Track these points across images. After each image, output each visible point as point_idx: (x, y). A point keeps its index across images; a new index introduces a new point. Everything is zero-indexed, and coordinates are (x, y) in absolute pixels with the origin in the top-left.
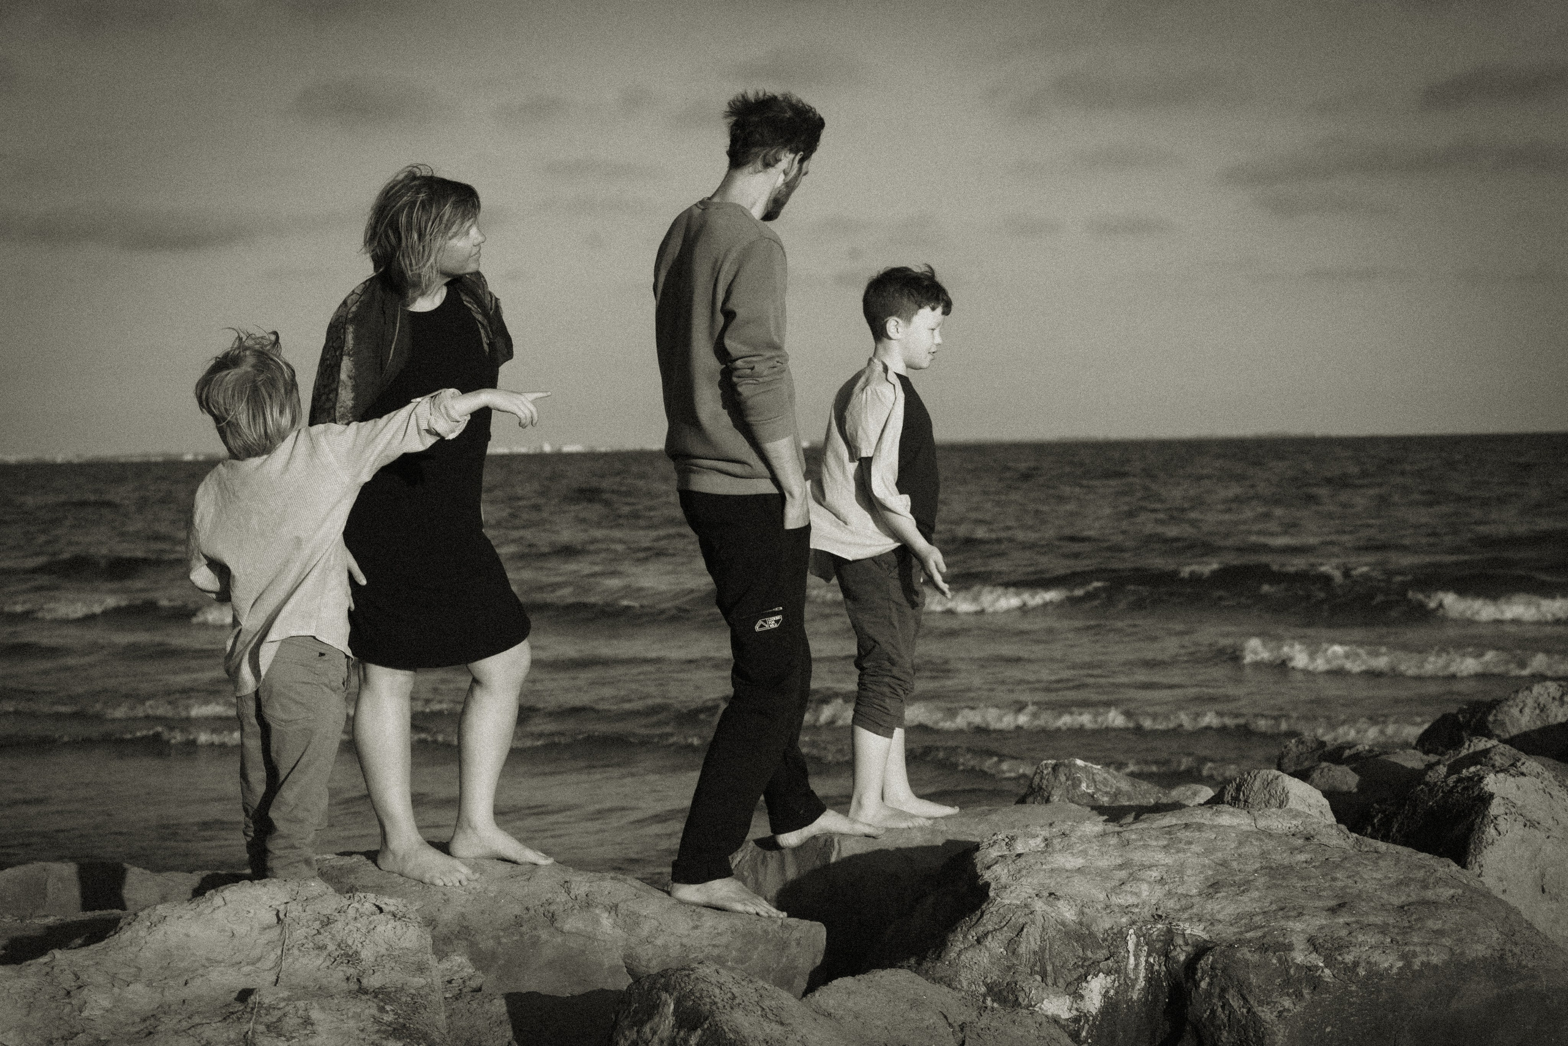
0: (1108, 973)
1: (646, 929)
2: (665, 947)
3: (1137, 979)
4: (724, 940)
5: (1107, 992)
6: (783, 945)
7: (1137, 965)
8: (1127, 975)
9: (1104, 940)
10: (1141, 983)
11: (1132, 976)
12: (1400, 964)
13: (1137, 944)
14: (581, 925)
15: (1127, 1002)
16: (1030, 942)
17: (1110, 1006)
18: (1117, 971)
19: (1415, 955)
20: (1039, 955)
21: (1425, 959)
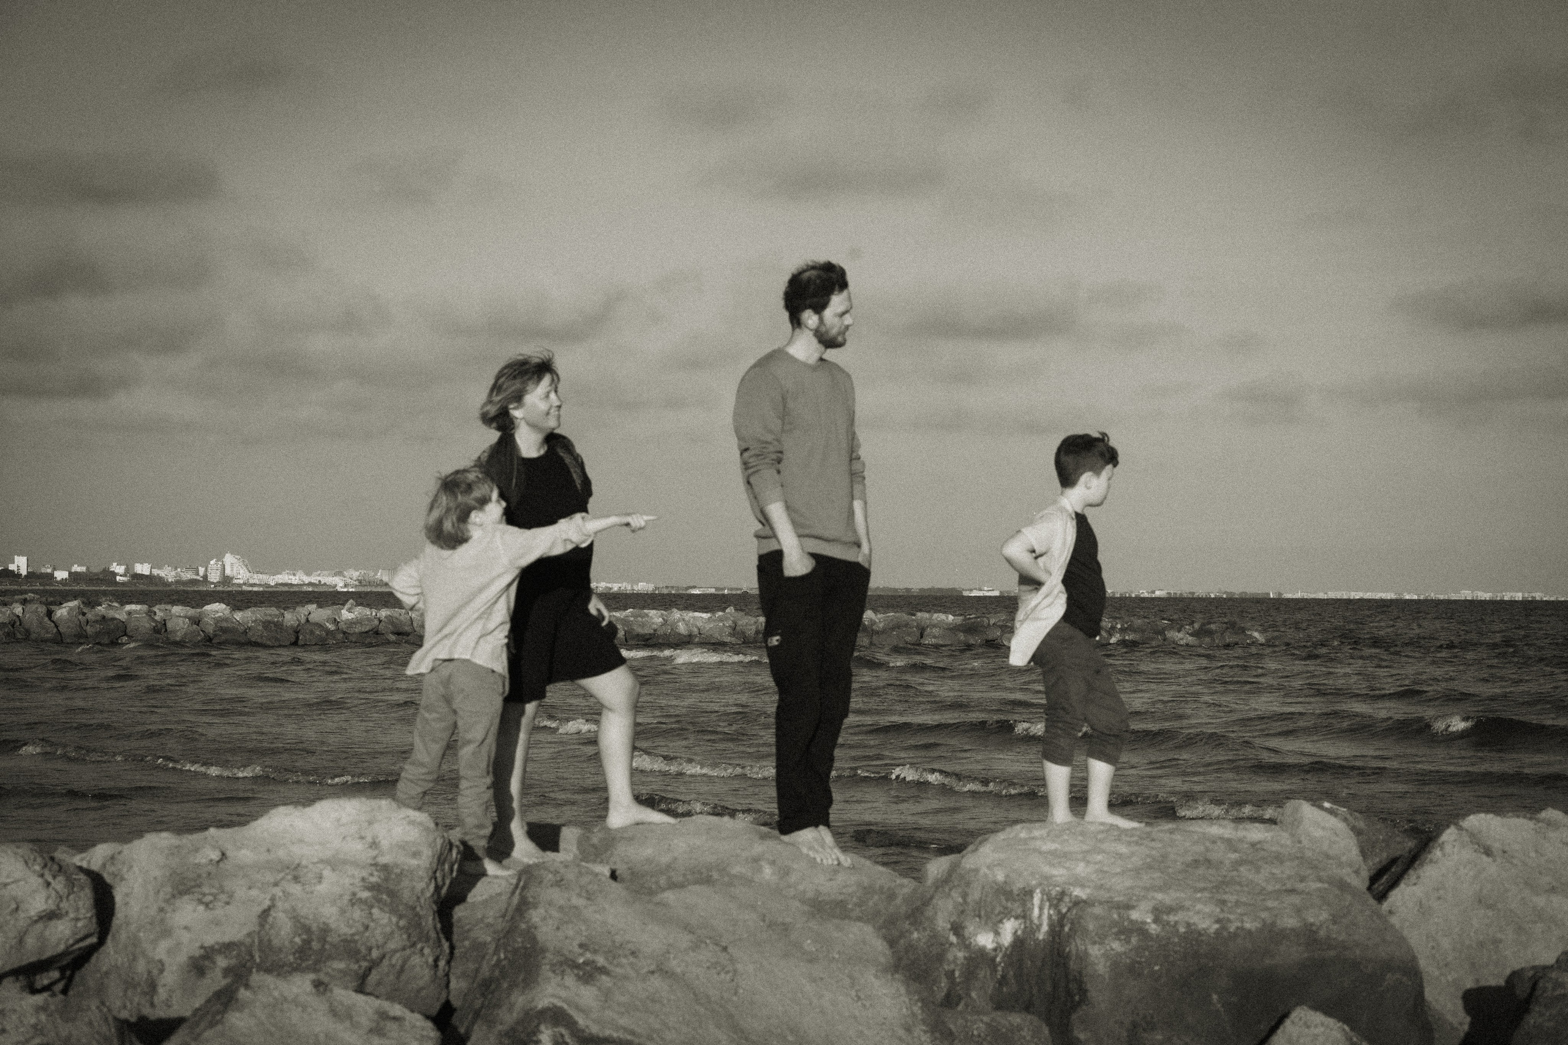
0: (1017, 918)
1: (793, 878)
2: (804, 892)
3: (1041, 925)
4: (850, 890)
5: (1016, 932)
6: (892, 896)
7: (1040, 916)
8: (1031, 922)
9: (1018, 895)
10: (1045, 928)
11: (1036, 921)
12: (1217, 926)
13: (1042, 900)
14: (744, 871)
15: (1034, 941)
16: (975, 895)
17: (1019, 943)
18: (1025, 916)
19: (1229, 920)
20: (978, 903)
21: (1239, 924)
